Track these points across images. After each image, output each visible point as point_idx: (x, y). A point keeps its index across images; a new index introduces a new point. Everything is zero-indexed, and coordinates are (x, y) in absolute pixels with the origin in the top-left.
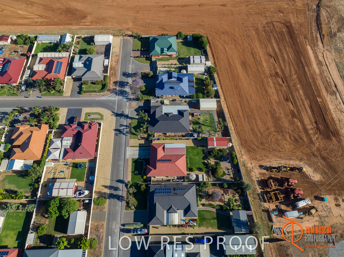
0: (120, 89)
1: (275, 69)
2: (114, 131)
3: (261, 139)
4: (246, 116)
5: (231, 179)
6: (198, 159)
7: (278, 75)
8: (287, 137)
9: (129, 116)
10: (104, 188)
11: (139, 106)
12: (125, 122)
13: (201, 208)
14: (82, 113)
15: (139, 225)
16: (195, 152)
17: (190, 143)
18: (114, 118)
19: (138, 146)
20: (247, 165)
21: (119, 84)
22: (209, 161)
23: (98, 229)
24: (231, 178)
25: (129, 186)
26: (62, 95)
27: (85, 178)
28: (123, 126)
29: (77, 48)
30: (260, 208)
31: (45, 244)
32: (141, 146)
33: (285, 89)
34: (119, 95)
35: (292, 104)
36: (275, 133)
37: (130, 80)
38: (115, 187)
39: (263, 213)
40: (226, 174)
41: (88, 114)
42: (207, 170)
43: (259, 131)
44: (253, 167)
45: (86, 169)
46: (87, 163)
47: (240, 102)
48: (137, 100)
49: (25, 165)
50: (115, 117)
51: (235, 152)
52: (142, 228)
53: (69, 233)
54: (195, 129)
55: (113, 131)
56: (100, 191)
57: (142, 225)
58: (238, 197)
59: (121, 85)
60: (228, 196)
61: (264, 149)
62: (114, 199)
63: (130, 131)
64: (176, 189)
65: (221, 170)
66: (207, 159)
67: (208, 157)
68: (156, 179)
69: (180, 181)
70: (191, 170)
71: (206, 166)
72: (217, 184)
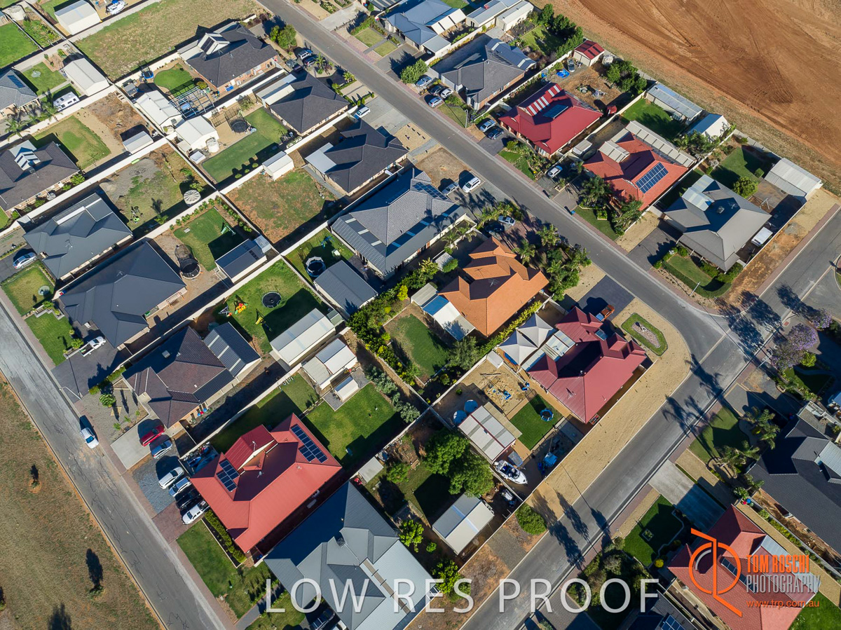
0: (749, 317)
2: (666, 401)
9: (725, 396)
10: (558, 500)
11: (765, 393)
12: (706, 401)
14: (627, 308)
16: (831, 624)
18: (687, 373)
19: (694, 480)
21: (755, 305)
23: (487, 571)
25: (610, 548)
26: (614, 239)
27: (537, 446)
28: (696, 407)
29: (719, 160)
31: (383, 502)
32: (701, 484)
34: (735, 329)
37: (788, 318)
38: (580, 522)
41: (638, 320)
45: (552, 431)
46: (563, 419)
48: (769, 374)
49: (456, 326)
50: (691, 373)
53: (437, 528)
55: (665, 398)
56: (546, 499)
59: (757, 311)
62: (560, 542)
63: (702, 430)
68: (681, 590)
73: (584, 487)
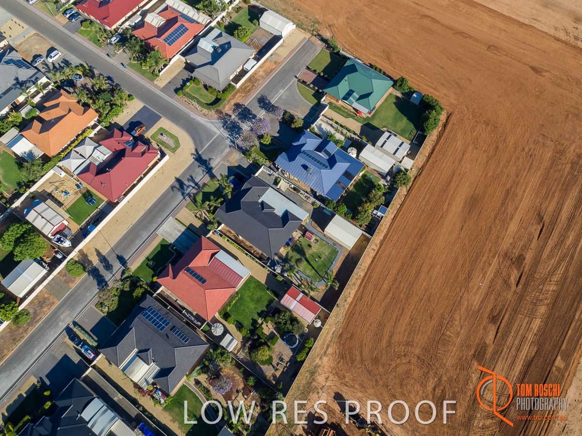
0: (237, 119)
1: (525, 247)
2: (174, 180)
3: (381, 352)
4: (390, 295)
5: (272, 378)
6: (252, 309)
7: (522, 263)
8: (430, 383)
9: (213, 171)
10: (95, 253)
11: (239, 165)
12: (201, 176)
13: (190, 386)
14: (156, 125)
15: (92, 340)
16: (259, 294)
17: (261, 274)
18: (191, 160)
19: (185, 226)
20: (318, 377)
21: (242, 111)
22: (264, 326)
23: (43, 304)
24: (273, 376)
25: (125, 276)
26: (152, 80)
27: (85, 222)
29: (231, 17)
32: (190, 228)
33: (509, 296)
34: (227, 128)
35: (497, 332)
36: (414, 360)
37: (261, 114)
38: (108, 263)
40: (271, 364)
41: (162, 131)
42: (249, 335)
43: (391, 337)
44: (323, 387)
45: (96, 211)
46: (104, 202)
47: (403, 265)
48: (244, 153)
49: (31, 154)
50: (193, 160)
51: (314, 342)
52: (91, 347)
54: (289, 258)
56: (87, 254)
57: (95, 344)
58: (257, 415)
59: (242, 115)
60: (244, 399)
61: (369, 372)
62: (94, 278)
63: (195, 195)
64: (176, 329)
65: (268, 353)
66: (265, 319)
67: (268, 318)
68: (168, 293)
69: (196, 322)
70: (226, 316)
71: (252, 329)
72: (243, 369)
73: (114, 242)
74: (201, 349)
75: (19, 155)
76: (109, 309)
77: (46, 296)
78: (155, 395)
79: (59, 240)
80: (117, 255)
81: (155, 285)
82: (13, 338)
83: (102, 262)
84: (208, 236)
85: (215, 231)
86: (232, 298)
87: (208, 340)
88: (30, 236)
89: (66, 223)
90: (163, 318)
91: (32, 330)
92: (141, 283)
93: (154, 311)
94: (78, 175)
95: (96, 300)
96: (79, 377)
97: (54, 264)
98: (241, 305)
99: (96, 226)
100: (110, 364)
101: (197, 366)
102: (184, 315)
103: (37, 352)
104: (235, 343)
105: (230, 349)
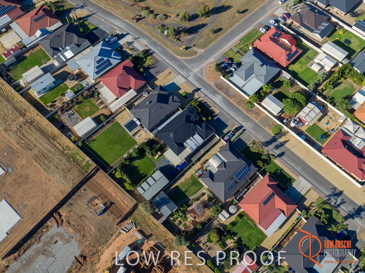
5: (199, 240)
10: (286, 140)
13: (202, 190)
15: (234, 139)
17: (268, 244)
19: (305, 195)
25: (271, 156)
27: (307, 134)
28: (341, 203)
30: (156, 234)
31: (275, 82)
32: (303, 198)
39: (151, 232)
40: (208, 241)
42: (227, 229)
45: (315, 140)
46: (322, 145)
49: (355, 103)
50: (360, 205)
52: (231, 138)
54: (279, 268)
55: (342, 190)
57: (232, 140)
58: (180, 227)
60: (190, 221)
62: (270, 139)
63: (330, 204)
64: (235, 184)
65: (215, 240)
66: (237, 242)
67: (237, 244)
68: (259, 181)
69: (239, 196)
70: (241, 216)
71: (231, 232)
72: (207, 222)
73: (293, 150)
74: (222, 198)
75: (354, 97)
76: (251, 147)
77: (261, 115)
78: (200, 170)
79: (295, 120)
80: (285, 152)
81: (264, 173)
82: (240, 101)
83: (280, 143)
84: (297, 210)
85: (301, 215)
86: (253, 221)
87: (227, 203)
88: (298, 106)
89: (306, 124)
90: (243, 177)
91: (243, 110)
92: (266, 165)
93: (247, 172)
94: (341, 129)
95: (257, 140)
96: (215, 133)
97: (280, 119)
98: (247, 226)
99: (305, 140)
100: (220, 148)
101: (213, 195)
102: (244, 189)
103: (231, 113)
104: (223, 219)
105: (220, 216)
